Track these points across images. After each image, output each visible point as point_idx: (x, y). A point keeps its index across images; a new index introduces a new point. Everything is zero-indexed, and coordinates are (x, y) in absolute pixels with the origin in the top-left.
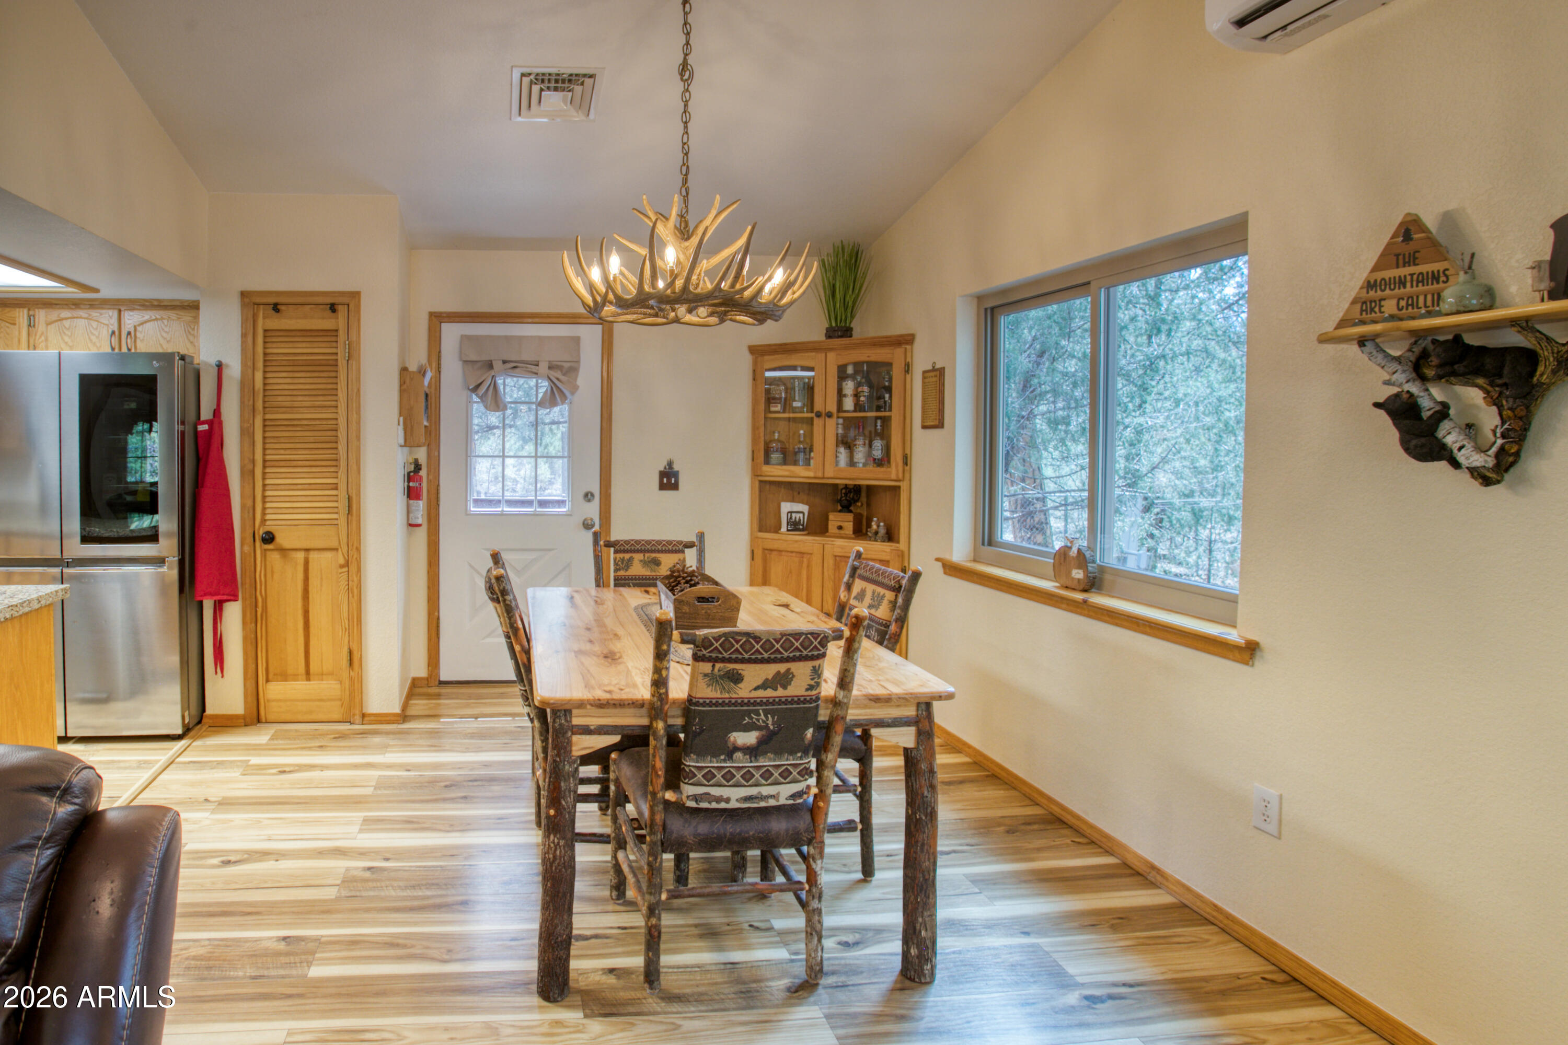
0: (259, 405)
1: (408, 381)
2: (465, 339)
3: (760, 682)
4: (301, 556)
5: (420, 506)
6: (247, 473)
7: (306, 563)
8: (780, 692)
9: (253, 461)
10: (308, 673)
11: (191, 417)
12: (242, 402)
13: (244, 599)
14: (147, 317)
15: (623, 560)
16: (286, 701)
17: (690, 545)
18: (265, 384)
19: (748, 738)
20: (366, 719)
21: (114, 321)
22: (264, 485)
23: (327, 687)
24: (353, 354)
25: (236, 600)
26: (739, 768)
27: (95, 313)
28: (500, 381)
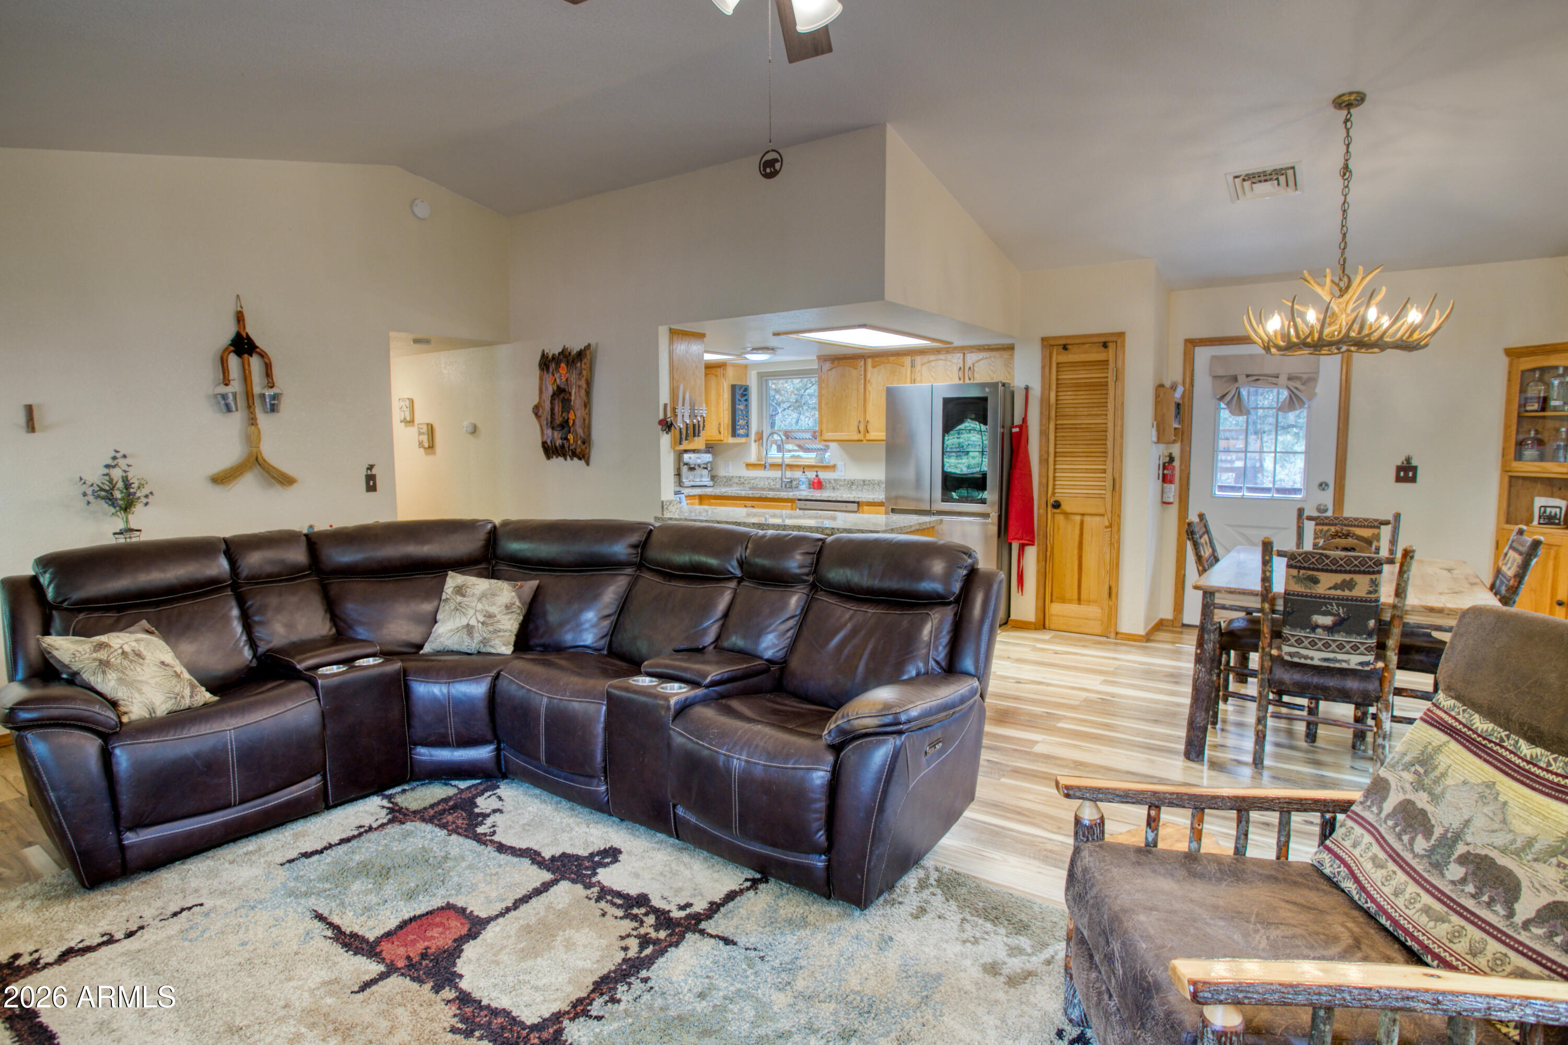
0: (1053, 414)
1: (1161, 395)
2: (1214, 358)
3: (1332, 585)
4: (1078, 518)
5: (1172, 491)
6: (1044, 461)
7: (1082, 523)
8: (1347, 593)
9: (1048, 453)
10: (1079, 599)
11: (1008, 423)
12: (1041, 413)
13: (1038, 545)
14: (981, 357)
15: (1321, 531)
16: (1063, 616)
17: (1387, 523)
18: (1057, 400)
19: (1328, 620)
20: (1119, 636)
21: (961, 361)
22: (1055, 469)
23: (1093, 611)
24: (1119, 376)
25: (1033, 545)
26: (1320, 639)
27: (949, 356)
28: (1244, 392)
